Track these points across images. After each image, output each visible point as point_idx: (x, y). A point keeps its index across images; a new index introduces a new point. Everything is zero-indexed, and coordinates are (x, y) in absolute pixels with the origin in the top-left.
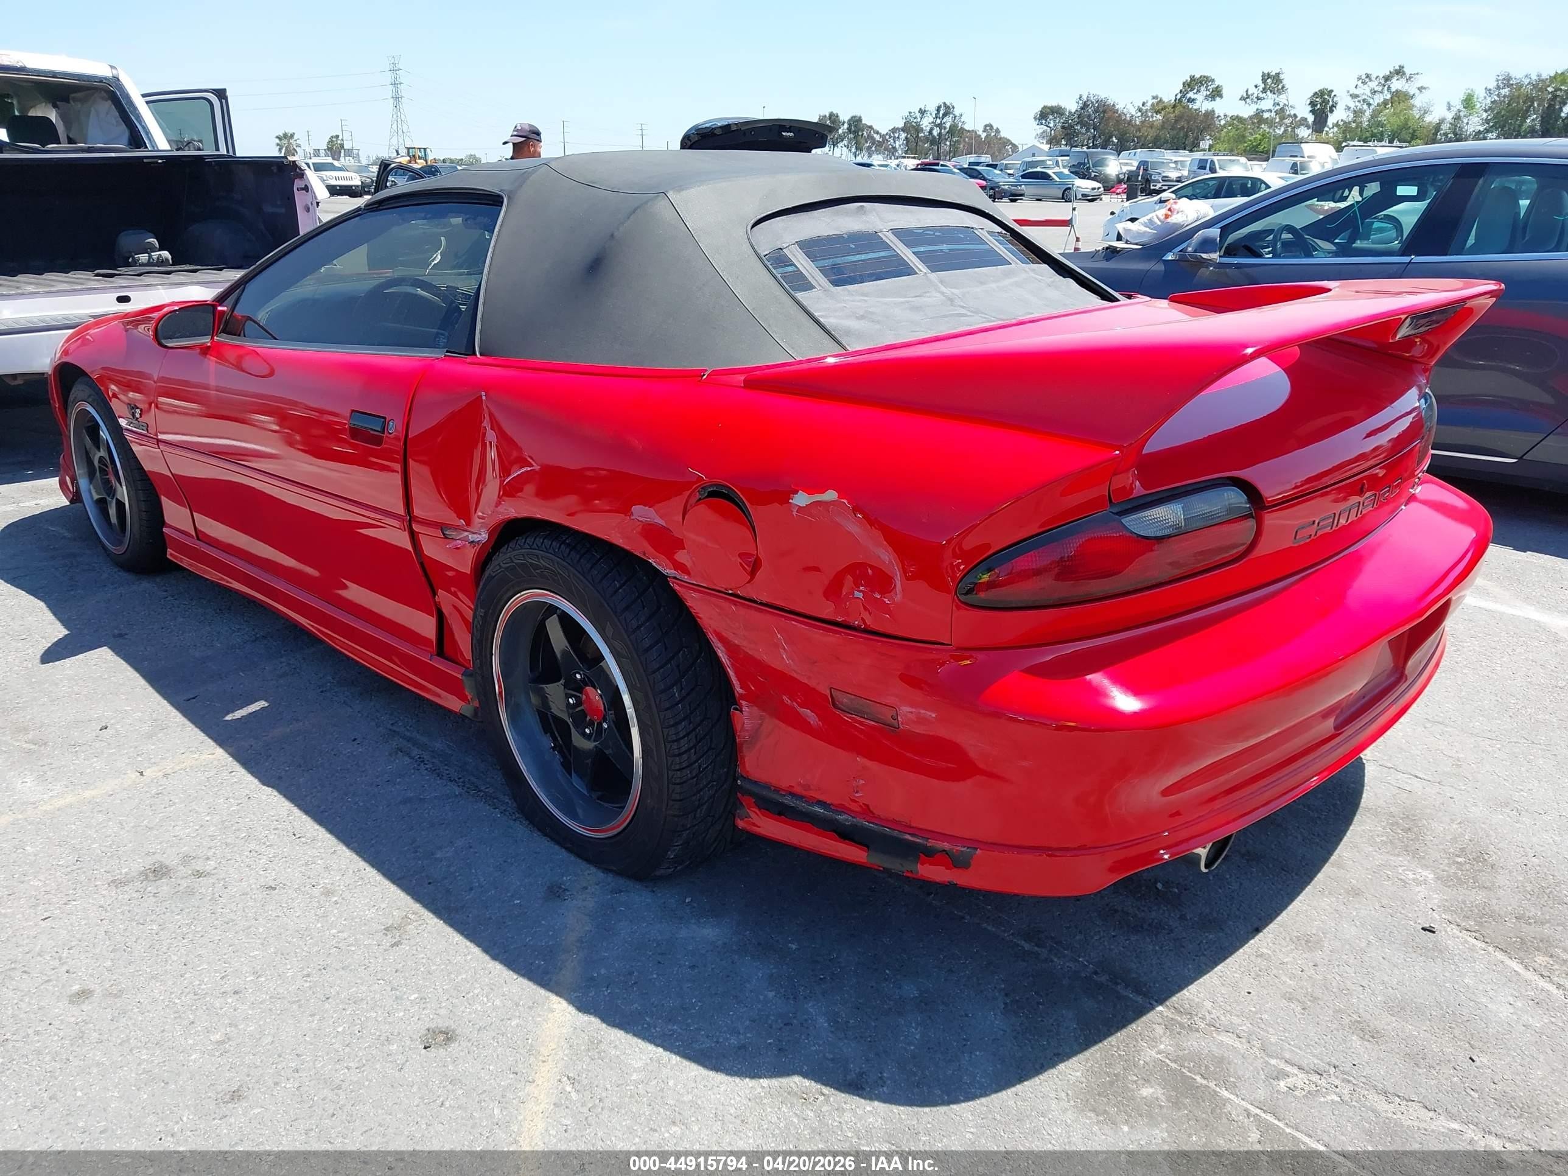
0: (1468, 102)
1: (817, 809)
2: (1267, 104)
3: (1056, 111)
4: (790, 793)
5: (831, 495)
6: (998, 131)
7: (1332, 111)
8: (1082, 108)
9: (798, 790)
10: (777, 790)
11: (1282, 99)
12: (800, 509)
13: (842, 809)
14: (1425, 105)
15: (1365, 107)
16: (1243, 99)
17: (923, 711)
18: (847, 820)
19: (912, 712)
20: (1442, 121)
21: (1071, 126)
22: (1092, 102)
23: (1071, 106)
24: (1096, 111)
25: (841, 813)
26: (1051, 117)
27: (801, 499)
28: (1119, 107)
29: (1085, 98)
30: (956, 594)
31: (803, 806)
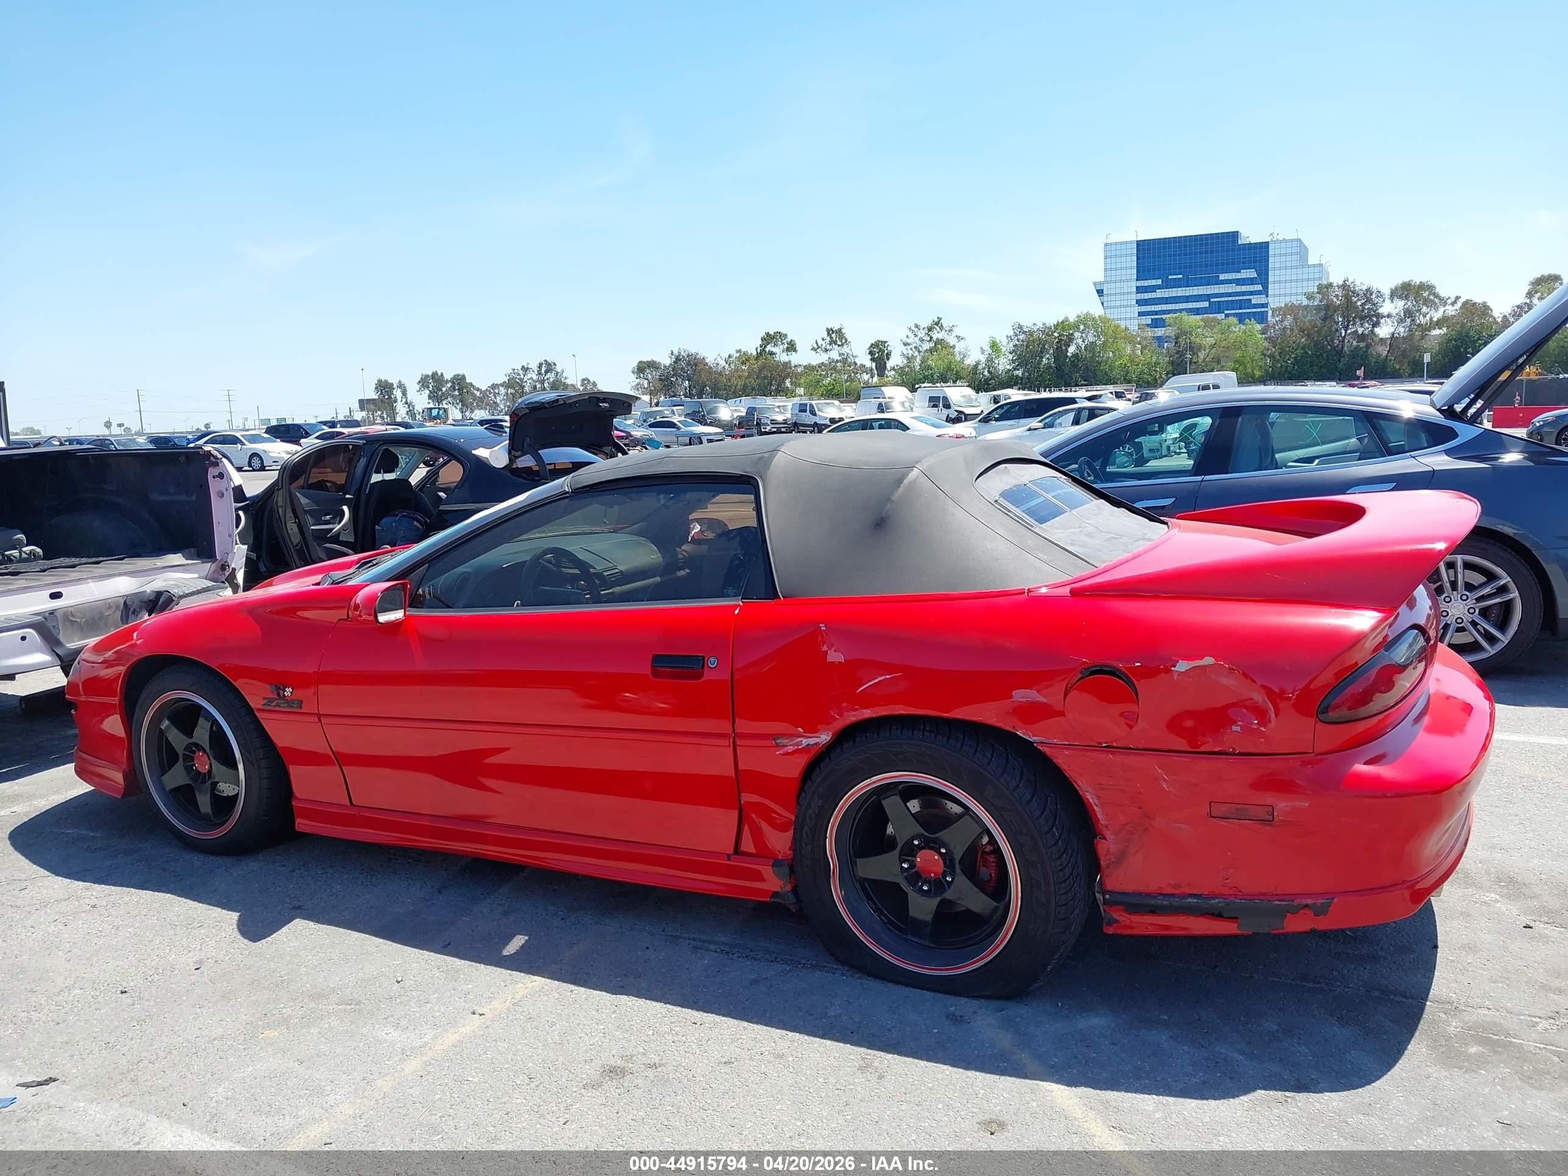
0: (994, 345)
1: (1190, 900)
2: (835, 354)
3: (652, 365)
4: (1161, 894)
5: (1208, 661)
6: (594, 384)
7: (888, 359)
8: (675, 362)
9: (1169, 891)
10: (1148, 895)
11: (845, 349)
12: (1180, 673)
13: (1214, 896)
14: (963, 350)
15: (916, 353)
16: (813, 349)
17: (1297, 804)
18: (1219, 902)
19: (1287, 806)
20: (978, 363)
21: (667, 379)
22: (683, 357)
23: (666, 360)
24: (688, 364)
25: (1213, 898)
26: (648, 371)
27: (1182, 666)
28: (710, 360)
29: (676, 352)
30: (1317, 716)
31: (1176, 902)
